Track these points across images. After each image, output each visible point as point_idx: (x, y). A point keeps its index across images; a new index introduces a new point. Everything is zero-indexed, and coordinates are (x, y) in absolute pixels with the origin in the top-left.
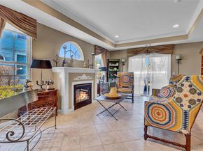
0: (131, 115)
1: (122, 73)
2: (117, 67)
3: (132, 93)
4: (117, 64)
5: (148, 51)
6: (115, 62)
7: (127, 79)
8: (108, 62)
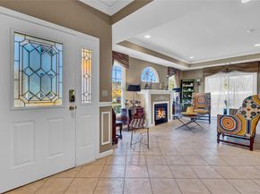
0: (207, 131)
1: (197, 94)
2: (192, 88)
3: (209, 113)
4: (191, 85)
5: (227, 69)
6: (189, 83)
7: (203, 100)
8: (182, 82)
